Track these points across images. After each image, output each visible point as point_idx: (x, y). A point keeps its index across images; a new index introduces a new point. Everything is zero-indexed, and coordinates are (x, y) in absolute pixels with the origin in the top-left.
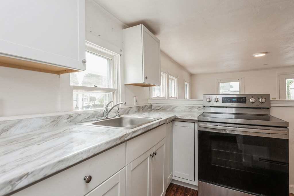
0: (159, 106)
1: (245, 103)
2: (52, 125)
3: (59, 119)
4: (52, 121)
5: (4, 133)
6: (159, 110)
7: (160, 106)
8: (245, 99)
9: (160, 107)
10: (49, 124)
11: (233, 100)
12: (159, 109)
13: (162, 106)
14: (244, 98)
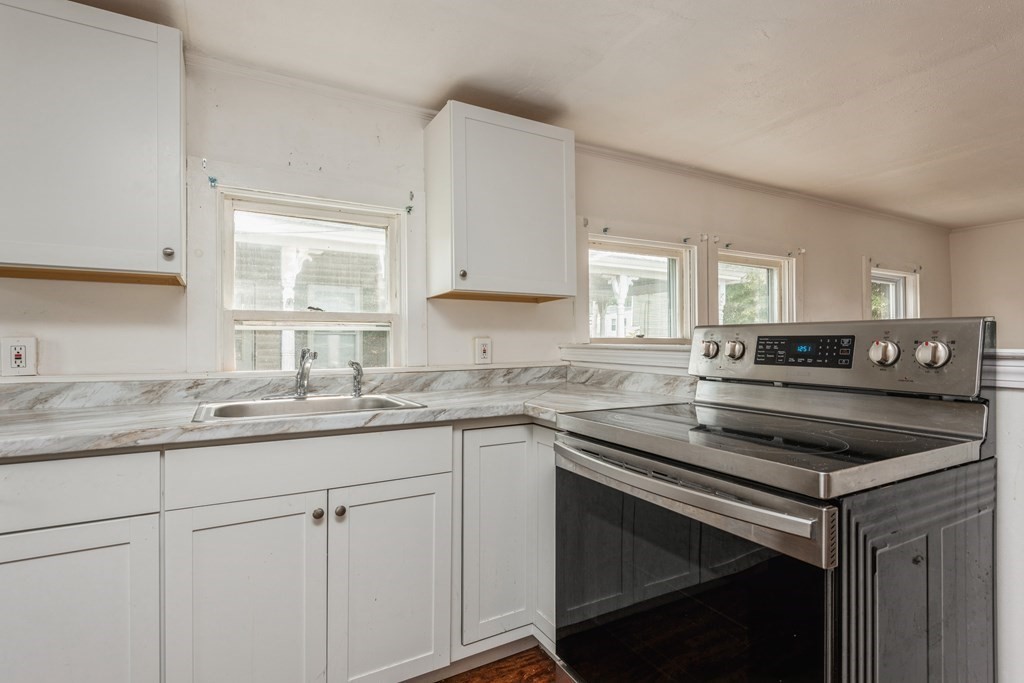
0: (584, 370)
1: (849, 366)
2: (146, 399)
3: (164, 389)
4: (146, 392)
5: (39, 406)
6: (582, 386)
7: (586, 372)
8: (851, 347)
9: (588, 375)
10: (136, 397)
11: (802, 349)
12: (583, 383)
13: (591, 371)
14: (846, 341)
